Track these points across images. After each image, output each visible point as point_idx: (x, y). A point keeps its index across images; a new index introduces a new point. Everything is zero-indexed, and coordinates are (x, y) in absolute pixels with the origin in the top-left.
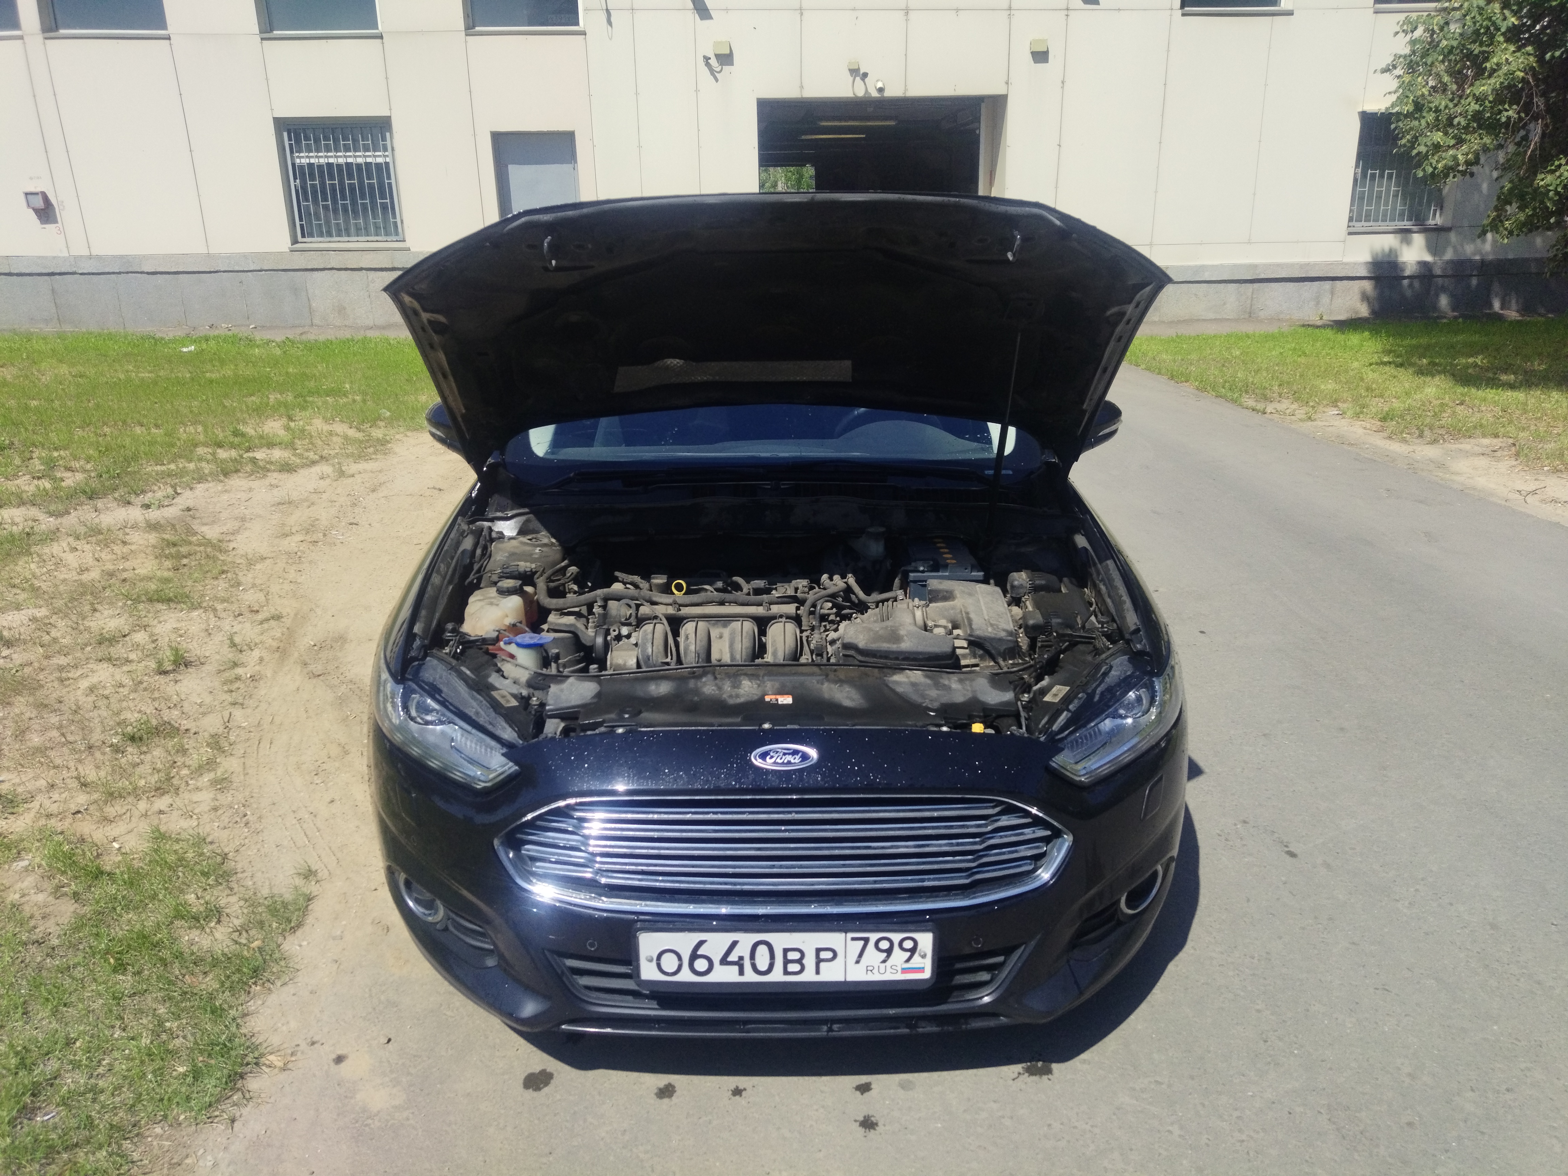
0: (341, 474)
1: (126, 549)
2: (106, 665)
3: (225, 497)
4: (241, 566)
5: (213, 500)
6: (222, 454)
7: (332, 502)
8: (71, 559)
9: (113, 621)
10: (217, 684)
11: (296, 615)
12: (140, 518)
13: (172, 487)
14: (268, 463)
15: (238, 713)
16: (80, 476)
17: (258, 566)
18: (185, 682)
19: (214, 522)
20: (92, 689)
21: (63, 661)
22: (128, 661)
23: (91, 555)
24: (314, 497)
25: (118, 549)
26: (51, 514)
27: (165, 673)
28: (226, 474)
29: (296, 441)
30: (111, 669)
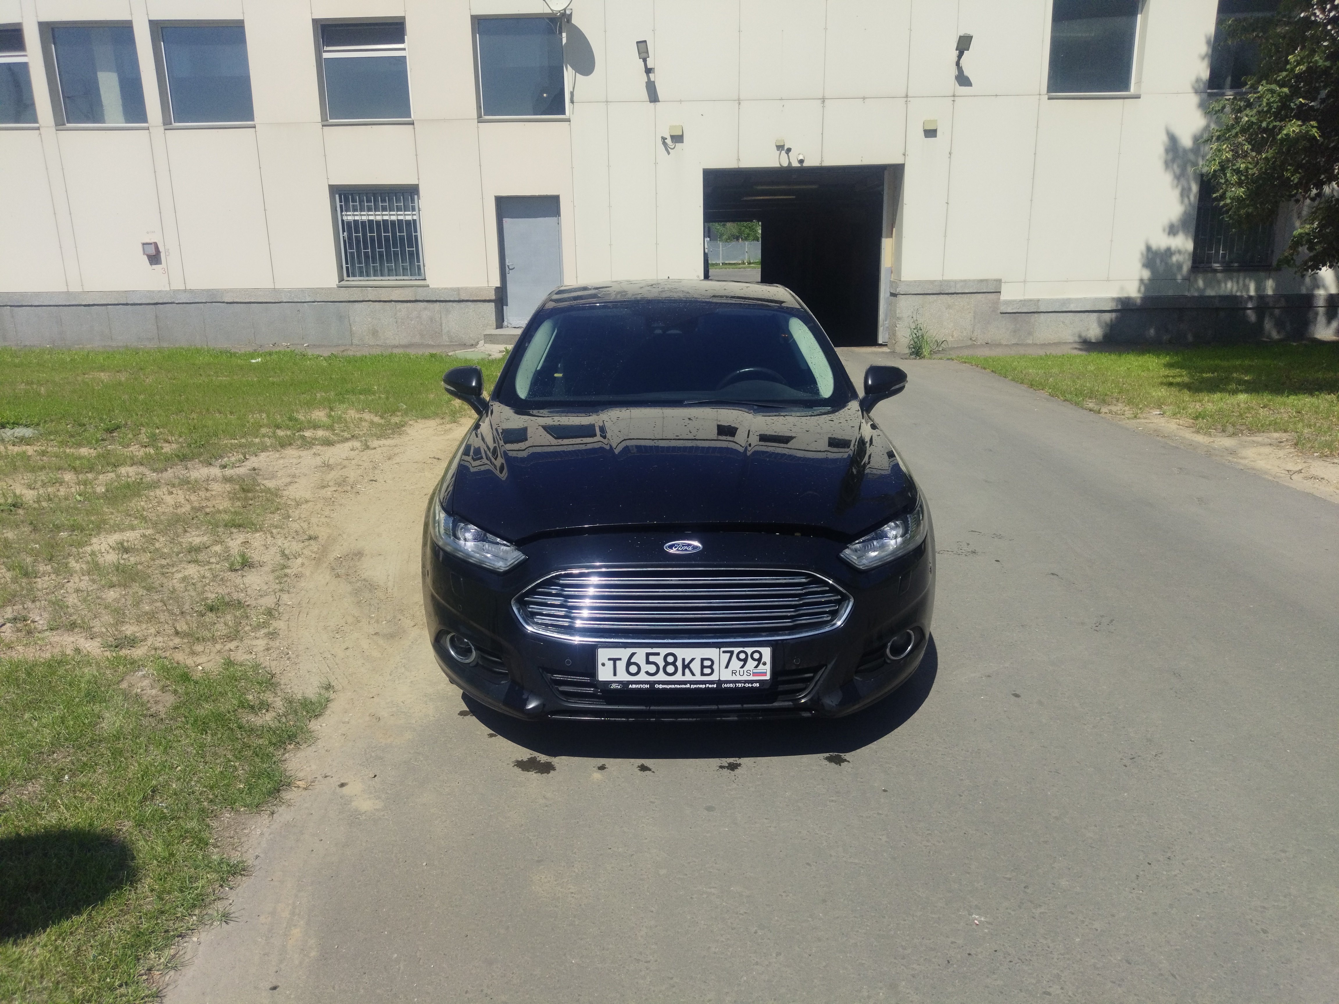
0: (368, 447)
1: (208, 494)
2: (193, 565)
3: (281, 461)
4: (291, 506)
5: (272, 463)
6: (280, 433)
7: (358, 465)
8: (169, 499)
9: (198, 538)
10: (271, 578)
11: (328, 537)
12: (220, 475)
13: (242, 453)
14: (313, 439)
15: (285, 597)
16: (174, 446)
17: (303, 506)
18: (249, 577)
19: (272, 478)
20: (184, 579)
21: (164, 562)
22: (209, 563)
23: (183, 497)
24: (346, 462)
25: (202, 494)
26: (154, 471)
27: (236, 570)
28: (283, 446)
29: (336, 425)
30: (197, 568)
